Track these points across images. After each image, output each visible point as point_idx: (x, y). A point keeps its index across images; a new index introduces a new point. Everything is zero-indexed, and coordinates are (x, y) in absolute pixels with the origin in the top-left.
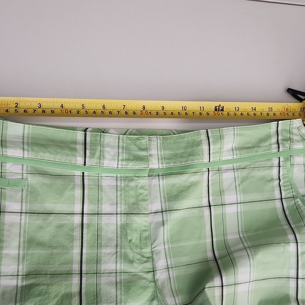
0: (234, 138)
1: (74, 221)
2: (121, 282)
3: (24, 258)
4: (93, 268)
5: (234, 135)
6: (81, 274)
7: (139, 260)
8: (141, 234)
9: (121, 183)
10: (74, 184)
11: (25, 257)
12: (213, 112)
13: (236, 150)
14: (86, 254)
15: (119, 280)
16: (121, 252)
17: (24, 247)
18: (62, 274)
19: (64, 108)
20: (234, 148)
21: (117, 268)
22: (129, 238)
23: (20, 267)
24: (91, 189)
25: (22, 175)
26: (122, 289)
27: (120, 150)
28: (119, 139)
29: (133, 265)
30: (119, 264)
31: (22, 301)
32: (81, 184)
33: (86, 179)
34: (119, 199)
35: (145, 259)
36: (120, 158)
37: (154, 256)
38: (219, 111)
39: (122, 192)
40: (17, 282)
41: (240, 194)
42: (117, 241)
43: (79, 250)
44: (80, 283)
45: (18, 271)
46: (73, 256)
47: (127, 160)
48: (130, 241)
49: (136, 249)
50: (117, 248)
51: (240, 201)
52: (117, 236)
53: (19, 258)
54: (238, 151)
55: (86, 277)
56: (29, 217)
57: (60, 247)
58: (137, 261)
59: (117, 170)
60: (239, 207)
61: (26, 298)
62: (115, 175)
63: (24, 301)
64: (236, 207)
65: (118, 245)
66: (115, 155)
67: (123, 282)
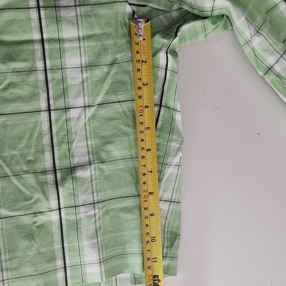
12: (151, 274)
19: (145, 108)
38: (154, 281)
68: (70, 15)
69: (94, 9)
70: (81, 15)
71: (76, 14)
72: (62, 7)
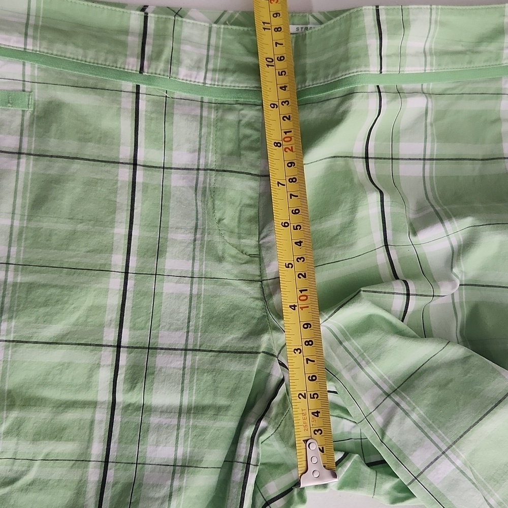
0: (430, 29)
1: (117, 176)
2: (199, 296)
3: (20, 234)
4: (151, 265)
5: (430, 22)
6: (127, 273)
7: (233, 257)
8: (241, 211)
9: (210, 113)
10: (118, 106)
11: (24, 232)
13: (431, 54)
14: (139, 239)
15: (197, 292)
16: (202, 239)
17: (22, 215)
18: (91, 270)
19: (296, 304)
20: (427, 50)
21: (195, 269)
22: (218, 215)
23: (14, 250)
24: (152, 119)
25: (24, 85)
26: (200, 307)
27: (212, 52)
28: (210, 31)
29: (222, 266)
30: (199, 261)
31: (13, 311)
32: (132, 110)
33: (142, 99)
34: (203, 142)
35: (247, 258)
36: (211, 66)
37: (263, 254)
39: (210, 128)
40: (6, 275)
41: (433, 141)
42: (197, 219)
43: (126, 228)
44: (122, 289)
45: (8, 257)
46: (113, 238)
47: (225, 70)
48: (220, 220)
49: (230, 237)
50: (196, 231)
51: (431, 155)
52: (197, 211)
53: (11, 234)
54: (434, 57)
55: (135, 280)
56: (35, 162)
57: (90, 221)
58: (230, 259)
59: (203, 88)
60: (427, 167)
61: (22, 306)
62: (199, 97)
63: (17, 311)
64: (422, 166)
65: (199, 227)
66: (199, 61)
67: (202, 296)
68: (172, 365)
69: (218, 359)
70: (192, 368)
71: (184, 364)
72: (162, 349)
